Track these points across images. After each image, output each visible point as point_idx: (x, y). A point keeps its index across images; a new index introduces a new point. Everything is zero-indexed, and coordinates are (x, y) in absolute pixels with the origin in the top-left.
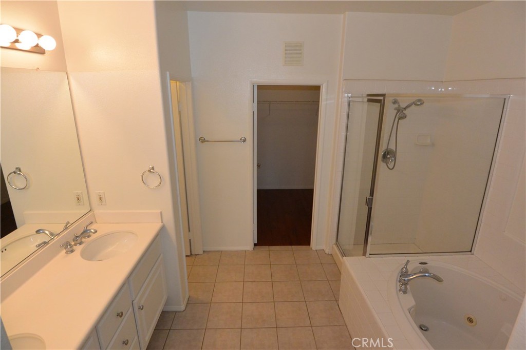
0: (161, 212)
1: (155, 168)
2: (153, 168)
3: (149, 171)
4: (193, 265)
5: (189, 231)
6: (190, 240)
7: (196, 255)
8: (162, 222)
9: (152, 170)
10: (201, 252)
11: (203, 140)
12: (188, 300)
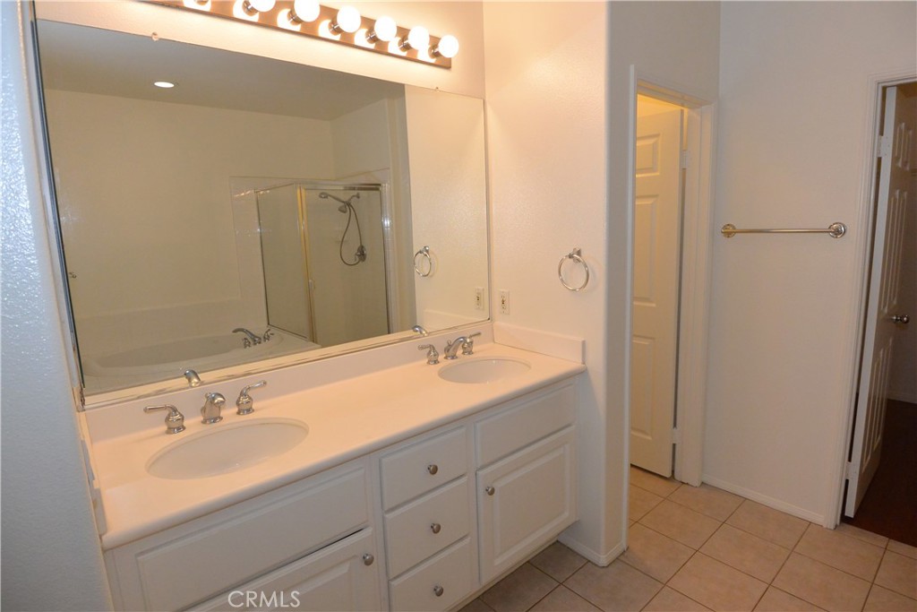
0: (584, 343)
1: (582, 254)
2: (579, 253)
3: (571, 256)
4: (665, 498)
5: (675, 425)
6: (674, 445)
7: (683, 483)
8: (584, 363)
9: (575, 256)
10: (697, 484)
11: (729, 232)
12: (622, 554)
